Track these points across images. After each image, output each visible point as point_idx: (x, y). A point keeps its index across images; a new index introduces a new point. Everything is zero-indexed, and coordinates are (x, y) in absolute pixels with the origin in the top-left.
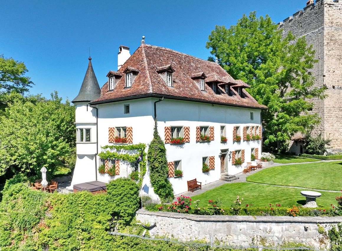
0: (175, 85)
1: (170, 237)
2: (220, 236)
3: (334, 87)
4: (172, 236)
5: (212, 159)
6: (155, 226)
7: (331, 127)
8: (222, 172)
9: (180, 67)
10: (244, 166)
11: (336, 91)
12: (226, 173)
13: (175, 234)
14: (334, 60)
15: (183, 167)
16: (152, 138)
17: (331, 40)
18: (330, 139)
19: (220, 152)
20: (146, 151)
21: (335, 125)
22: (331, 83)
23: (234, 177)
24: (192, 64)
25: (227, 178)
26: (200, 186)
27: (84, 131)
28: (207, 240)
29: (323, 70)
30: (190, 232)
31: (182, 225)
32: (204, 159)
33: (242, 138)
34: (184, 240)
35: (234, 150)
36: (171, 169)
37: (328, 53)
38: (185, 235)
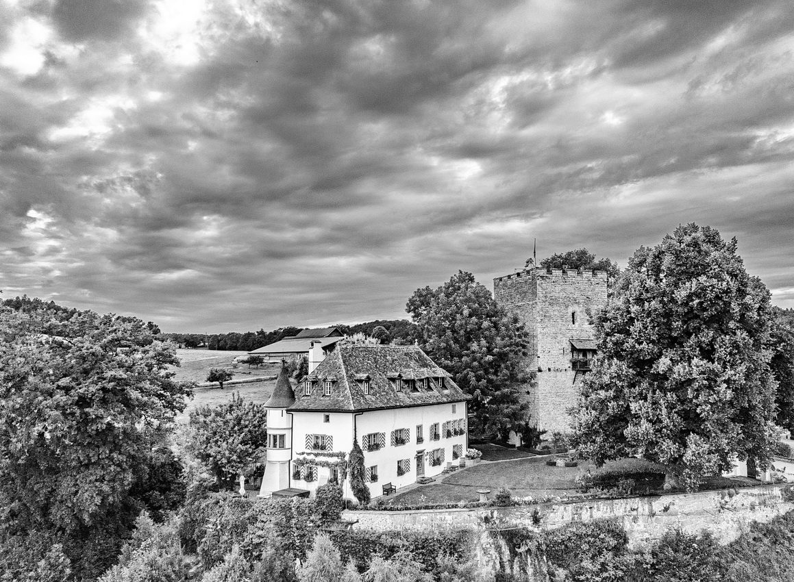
0: (372, 392)
1: (370, 529)
2: (408, 525)
3: (549, 370)
4: (372, 528)
5: (408, 461)
6: (357, 522)
7: (547, 416)
8: (418, 474)
9: (376, 366)
10: (443, 466)
11: (552, 373)
12: (423, 476)
13: (373, 527)
14: (549, 338)
15: (379, 473)
16: (351, 447)
17: (545, 316)
18: (546, 430)
19: (416, 453)
20: (347, 458)
21: (552, 413)
22: (546, 364)
23: (431, 480)
24: (388, 358)
25: (422, 481)
26: (395, 489)
27: (278, 437)
28: (399, 529)
29: (537, 350)
30: (385, 524)
31: (380, 519)
32: (398, 462)
33: (441, 436)
34: (381, 531)
35: (432, 451)
36: (368, 475)
37: (542, 331)
38: (381, 527)
